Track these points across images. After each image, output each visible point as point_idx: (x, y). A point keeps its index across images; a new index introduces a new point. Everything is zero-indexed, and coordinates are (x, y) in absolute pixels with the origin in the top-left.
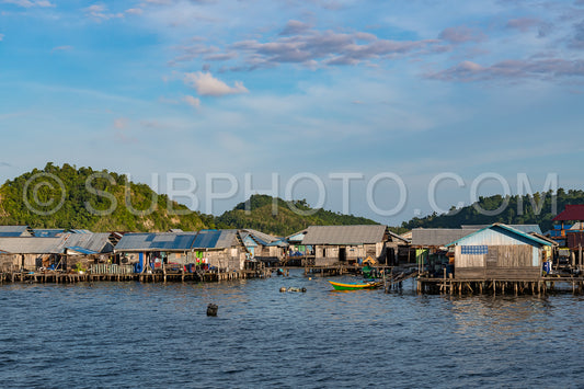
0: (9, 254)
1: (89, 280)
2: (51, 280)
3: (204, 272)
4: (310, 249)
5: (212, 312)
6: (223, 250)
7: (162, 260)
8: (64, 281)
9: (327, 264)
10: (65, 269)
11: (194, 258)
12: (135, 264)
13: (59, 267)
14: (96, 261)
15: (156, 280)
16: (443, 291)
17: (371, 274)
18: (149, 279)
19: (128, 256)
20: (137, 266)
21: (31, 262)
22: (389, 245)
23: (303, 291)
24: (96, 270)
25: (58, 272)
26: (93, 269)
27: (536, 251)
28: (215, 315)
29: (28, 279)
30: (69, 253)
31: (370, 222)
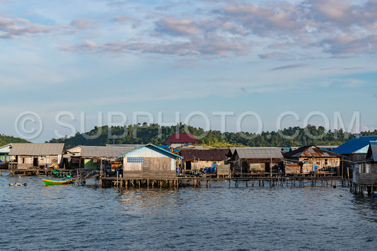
4: (14, 158)
9: (24, 168)
16: (116, 186)
17: (59, 174)
22: (65, 156)
23: (25, 185)
27: (173, 161)
31: (24, 141)
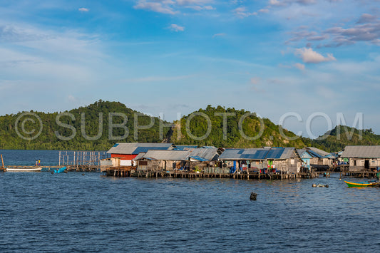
0: (156, 160)
1: (202, 177)
2: (179, 176)
3: (272, 174)
4: (346, 160)
5: (253, 197)
6: (285, 160)
7: (247, 166)
8: (187, 177)
9: (356, 170)
10: (189, 170)
11: (267, 164)
12: (230, 168)
13: (185, 169)
14: (208, 165)
15: (243, 177)
18: (238, 177)
19: (227, 163)
20: (232, 169)
21: (170, 165)
23: (327, 186)
24: (208, 171)
25: (185, 172)
26: (205, 170)
28: (255, 199)
29: (166, 176)
30: (191, 160)
